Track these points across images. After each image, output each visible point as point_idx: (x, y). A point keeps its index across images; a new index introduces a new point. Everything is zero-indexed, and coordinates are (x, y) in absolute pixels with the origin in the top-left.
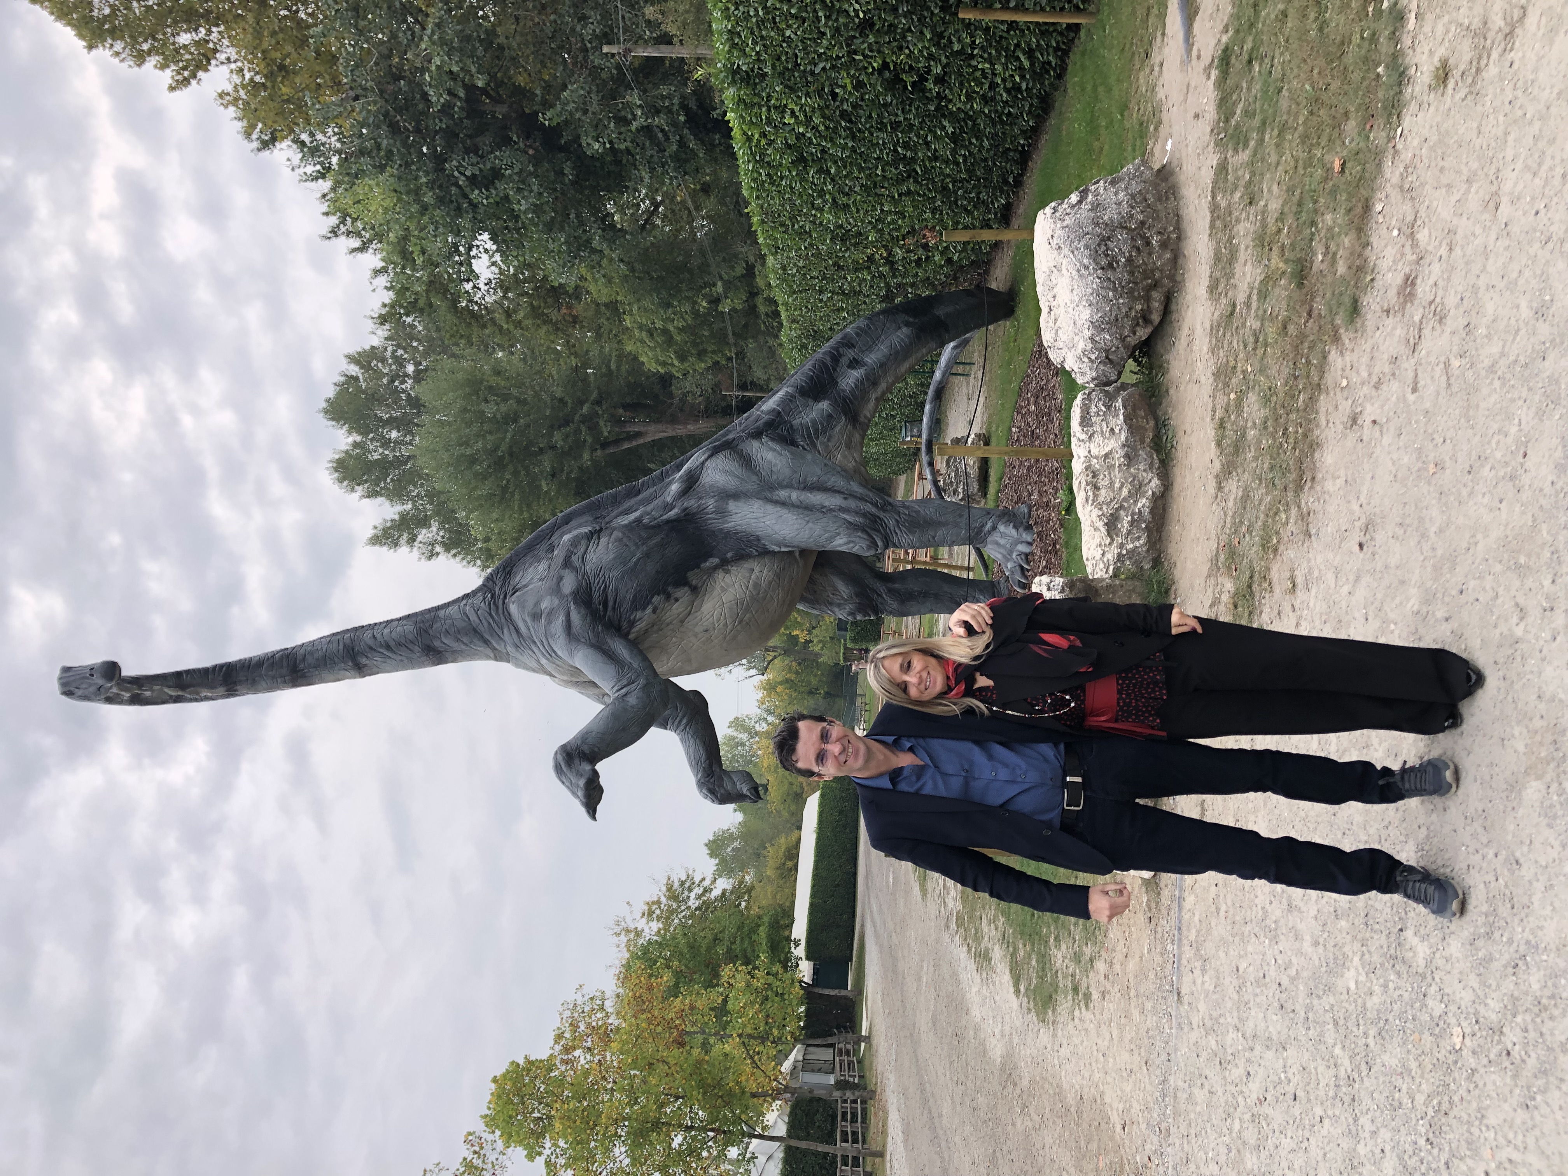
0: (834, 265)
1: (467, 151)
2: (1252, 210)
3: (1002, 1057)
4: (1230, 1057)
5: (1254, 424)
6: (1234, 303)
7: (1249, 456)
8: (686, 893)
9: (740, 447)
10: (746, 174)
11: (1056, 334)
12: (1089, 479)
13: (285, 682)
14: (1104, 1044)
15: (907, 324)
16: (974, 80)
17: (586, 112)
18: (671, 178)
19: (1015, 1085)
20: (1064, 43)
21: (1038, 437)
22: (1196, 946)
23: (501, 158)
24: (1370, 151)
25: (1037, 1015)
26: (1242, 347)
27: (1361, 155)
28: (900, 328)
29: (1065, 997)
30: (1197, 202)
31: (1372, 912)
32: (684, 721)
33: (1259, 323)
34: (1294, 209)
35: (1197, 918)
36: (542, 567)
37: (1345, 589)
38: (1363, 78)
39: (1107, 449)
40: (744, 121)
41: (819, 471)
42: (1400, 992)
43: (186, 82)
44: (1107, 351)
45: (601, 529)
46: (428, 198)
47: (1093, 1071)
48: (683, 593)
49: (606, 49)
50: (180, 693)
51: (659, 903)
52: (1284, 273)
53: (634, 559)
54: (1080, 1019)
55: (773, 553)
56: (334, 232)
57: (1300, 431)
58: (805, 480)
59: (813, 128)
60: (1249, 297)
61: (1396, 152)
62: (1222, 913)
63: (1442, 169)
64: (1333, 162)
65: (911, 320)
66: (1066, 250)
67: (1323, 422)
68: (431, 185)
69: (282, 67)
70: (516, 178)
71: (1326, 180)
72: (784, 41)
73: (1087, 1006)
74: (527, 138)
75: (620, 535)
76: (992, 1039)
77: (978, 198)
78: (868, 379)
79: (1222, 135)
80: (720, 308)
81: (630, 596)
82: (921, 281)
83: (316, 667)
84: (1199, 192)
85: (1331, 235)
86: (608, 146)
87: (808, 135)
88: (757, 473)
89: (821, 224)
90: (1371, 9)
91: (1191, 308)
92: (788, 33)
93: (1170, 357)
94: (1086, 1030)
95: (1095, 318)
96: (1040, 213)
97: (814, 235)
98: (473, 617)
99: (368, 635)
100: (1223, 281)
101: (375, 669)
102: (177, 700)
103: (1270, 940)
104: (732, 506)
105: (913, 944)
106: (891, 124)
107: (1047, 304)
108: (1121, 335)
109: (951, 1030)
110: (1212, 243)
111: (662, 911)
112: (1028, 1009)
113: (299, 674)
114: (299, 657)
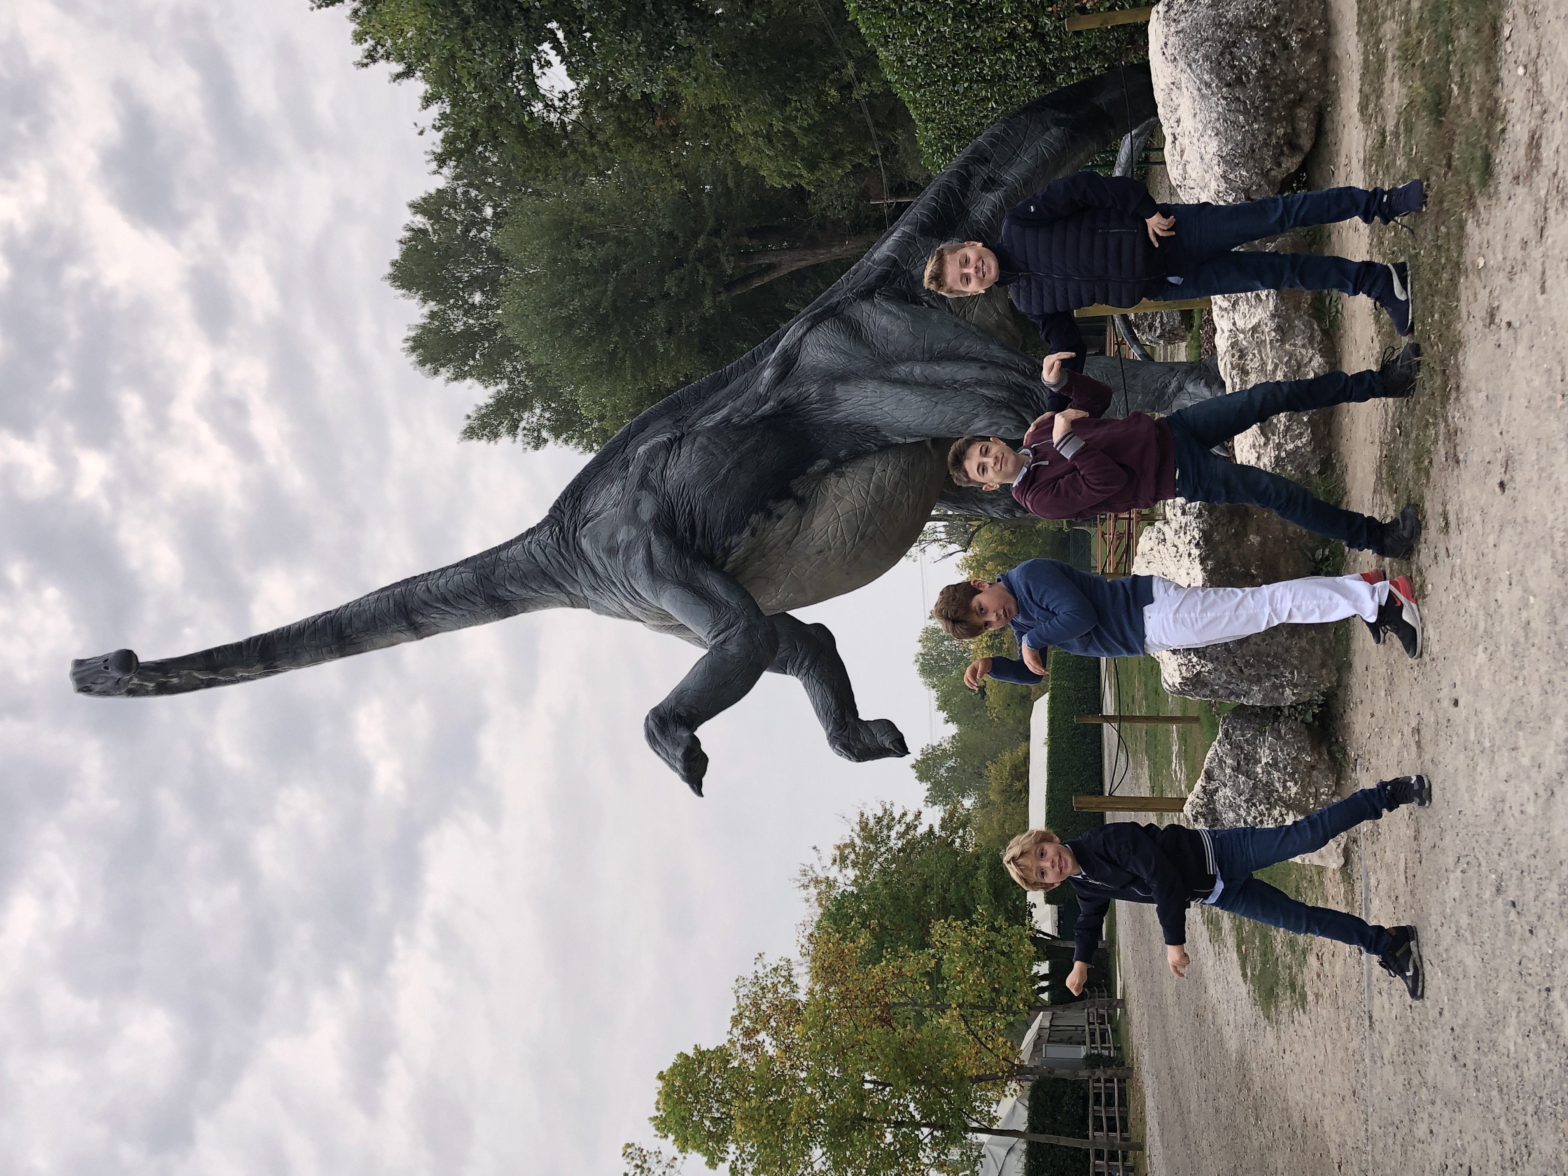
0: (967, 46)
3: (1237, 1052)
6: (1384, 131)
8: (885, 832)
9: (845, 312)
11: (1184, 169)
12: (1235, 360)
13: (331, 652)
14: (1320, 1059)
15: (1058, 123)
19: (1249, 1090)
25: (1263, 1009)
28: (1048, 129)
29: (1285, 993)
31: (1524, 961)
32: (806, 663)
34: (1431, 15)
36: (615, 489)
37: (1491, 540)
39: (1254, 321)
41: (947, 334)
42: (1551, 1066)
44: (1246, 191)
45: (683, 435)
47: (1313, 1090)
48: (788, 509)
50: (212, 676)
51: (853, 845)
52: (1425, 102)
53: (723, 471)
54: (1299, 1022)
55: (897, 446)
56: (371, 57)
58: (931, 349)
60: (1397, 126)
65: (1063, 116)
66: (1182, 64)
67: (1464, 315)
73: (1303, 1008)
75: (705, 441)
76: (1227, 1028)
78: (1008, 203)
80: (855, 95)
81: (721, 519)
82: (1085, 51)
83: (366, 630)
85: (1465, 60)
88: (869, 345)
91: (1345, 130)
94: (1305, 1037)
95: (1226, 150)
98: (540, 558)
99: (421, 587)
100: (1373, 98)
101: (433, 629)
102: (210, 684)
104: (840, 391)
107: (1170, 130)
108: (1262, 169)
109: (1193, 1008)
110: (1361, 45)
111: (857, 855)
112: (1255, 999)
113: (347, 640)
114: (345, 622)
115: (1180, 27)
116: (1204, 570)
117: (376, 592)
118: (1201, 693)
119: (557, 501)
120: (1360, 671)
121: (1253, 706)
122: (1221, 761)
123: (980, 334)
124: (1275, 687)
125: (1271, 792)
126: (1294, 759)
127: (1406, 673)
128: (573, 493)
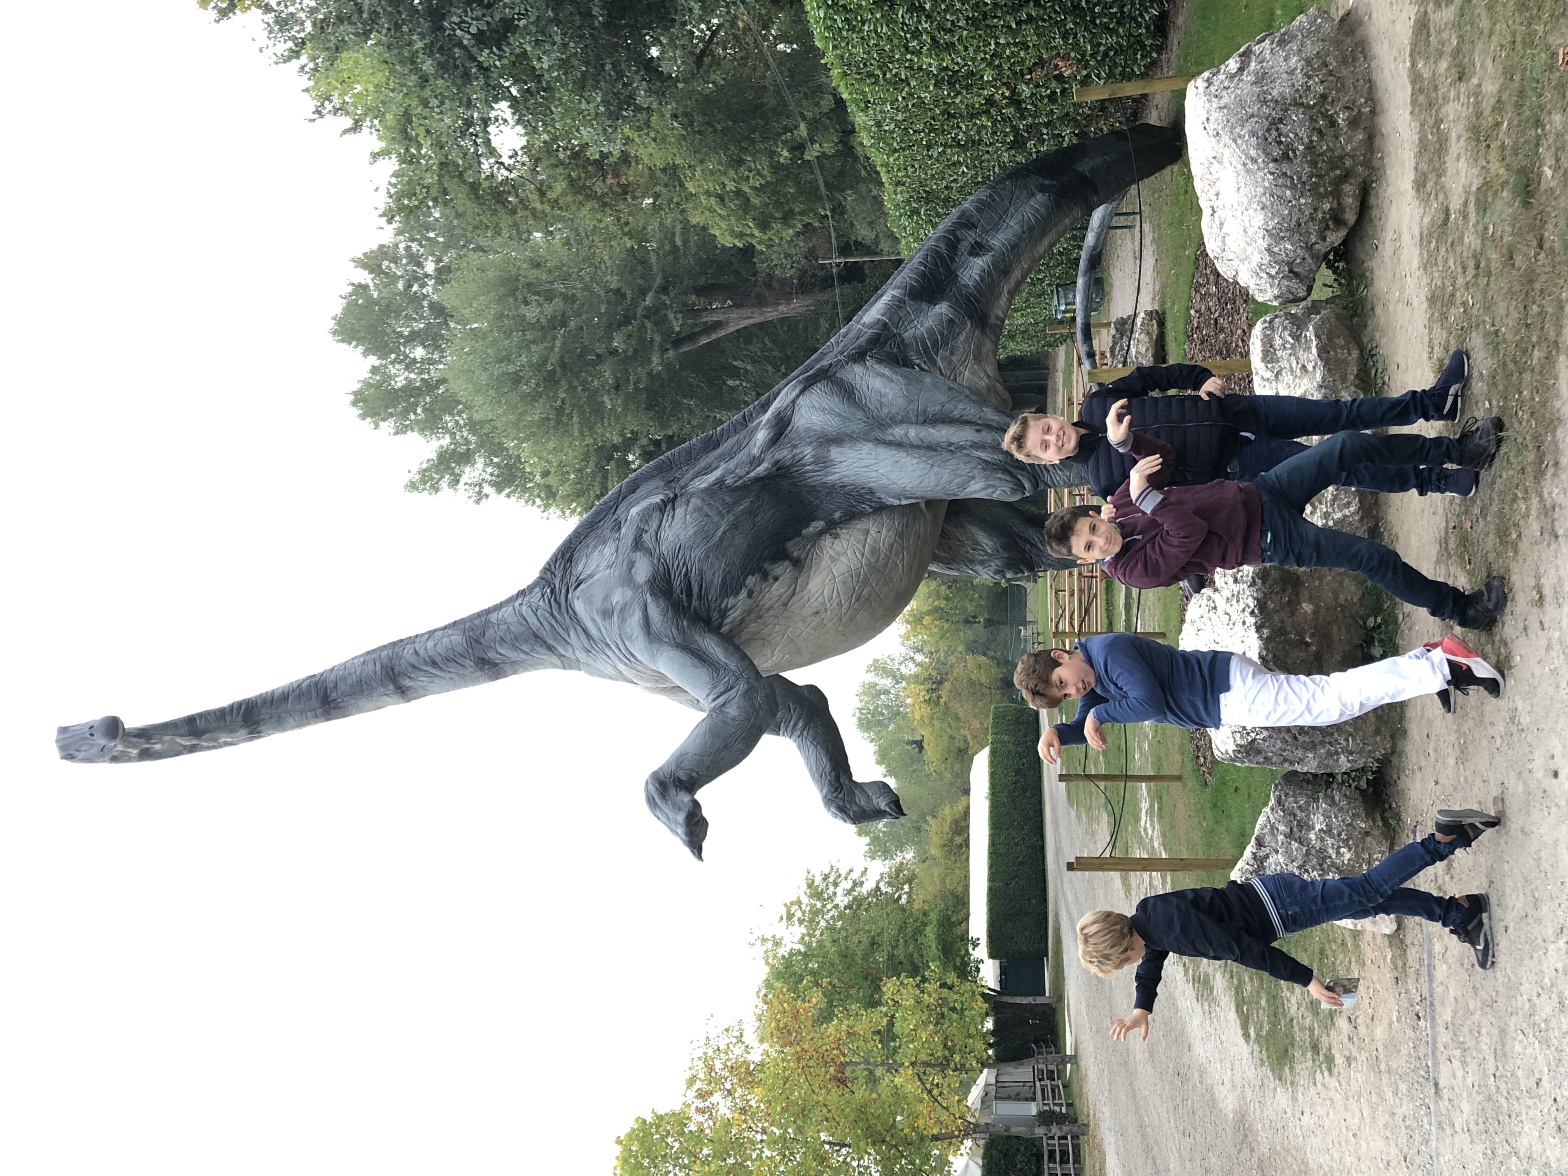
0: (943, 113)
2: (1463, 87)
3: (1235, 1112)
5: (1481, 374)
6: (1448, 209)
8: (831, 888)
9: (837, 375)
10: (817, 22)
11: (1224, 242)
13: (316, 716)
14: (1354, 1122)
15: (1042, 189)
19: (1252, 1150)
21: (1222, 330)
22: (1453, 1030)
25: (1272, 1070)
26: (1459, 270)
28: (1033, 195)
29: (1304, 1054)
30: (1393, 66)
32: (800, 724)
33: (1479, 241)
34: (1514, 99)
35: (1451, 995)
36: (608, 550)
41: (941, 397)
44: (1290, 264)
45: (676, 496)
46: (428, 66)
47: (1344, 1153)
48: (783, 570)
50: (195, 742)
51: (799, 903)
52: (1505, 182)
53: (719, 533)
54: (1324, 1085)
55: (892, 508)
56: (319, 112)
58: (925, 411)
60: (1466, 204)
65: (1047, 182)
66: (1226, 138)
68: (429, 50)
70: (533, 28)
71: (1550, 70)
75: (699, 502)
76: (1221, 1088)
77: (1122, 12)
78: (996, 267)
80: (807, 156)
81: (718, 580)
82: (1058, 118)
83: (351, 694)
84: (1395, 53)
88: (863, 408)
89: (920, 68)
91: (1394, 204)
93: (1373, 264)
94: (1331, 1100)
95: (1271, 224)
96: (1191, 85)
97: (913, 83)
98: (532, 620)
99: (409, 649)
100: (1432, 177)
101: (421, 692)
102: (193, 749)
104: (835, 453)
107: (1209, 204)
108: (1307, 243)
109: (1171, 1066)
110: (1416, 125)
111: (804, 913)
112: (1261, 1060)
113: (332, 705)
114: (330, 685)
115: (1222, 104)
116: (1261, 638)
117: (362, 656)
118: (1256, 759)
119: (548, 564)
120: (1417, 738)
121: (1306, 773)
122: (1273, 828)
123: (974, 398)
124: (1330, 754)
125: (1324, 859)
126: (1349, 825)
127: (1485, 743)
128: (563, 554)
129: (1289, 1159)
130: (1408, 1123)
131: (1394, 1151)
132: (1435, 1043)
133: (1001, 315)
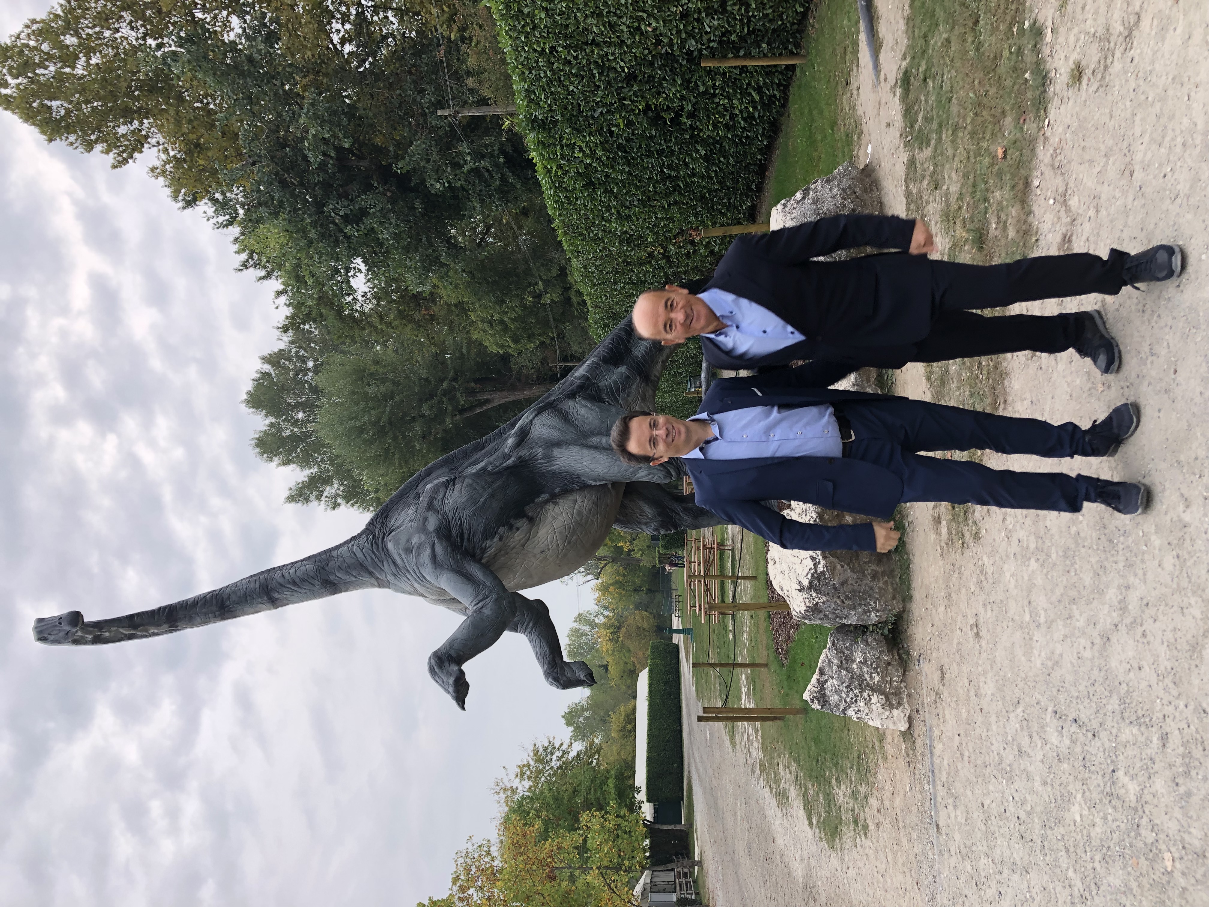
0: (624, 261)
1: (340, 197)
2: (937, 193)
3: (804, 877)
4: (984, 880)
7: (953, 386)
8: (549, 756)
10: (549, 198)
13: (215, 617)
14: (882, 867)
16: (717, 113)
17: (428, 161)
18: (497, 206)
19: (815, 900)
20: (784, 80)
22: (947, 785)
23: (366, 200)
24: (1025, 139)
25: (828, 843)
27: (1018, 143)
29: (848, 828)
30: (894, 191)
32: (531, 625)
34: (970, 190)
35: (946, 762)
36: (411, 511)
38: (1014, 84)
40: (544, 158)
43: (125, 161)
45: (456, 478)
46: (313, 235)
47: (876, 890)
48: (522, 524)
49: (439, 113)
50: (133, 632)
51: (528, 765)
52: (967, 240)
53: (482, 500)
54: (862, 846)
55: (591, 487)
56: (245, 265)
57: (991, 364)
59: (597, 159)
61: (1046, 139)
62: (966, 758)
63: (1084, 149)
64: (996, 151)
68: (314, 224)
69: (197, 145)
70: (379, 214)
71: (992, 165)
72: (569, 95)
73: (865, 835)
74: (385, 183)
75: (470, 481)
76: (794, 863)
77: (730, 203)
79: (909, 138)
80: (543, 301)
81: (481, 529)
82: (691, 269)
83: (239, 603)
84: (895, 183)
85: (1001, 209)
86: (447, 185)
87: (594, 165)
88: (574, 425)
89: (610, 231)
90: (1015, 30)
92: (571, 88)
94: (867, 855)
96: (774, 209)
97: (606, 240)
98: (360, 555)
99: (279, 573)
101: (285, 601)
102: (131, 637)
103: (1007, 781)
104: (556, 452)
105: (728, 786)
106: (657, 152)
111: (531, 772)
112: (820, 838)
113: (226, 609)
114: (225, 597)
115: (793, 216)
117: (247, 578)
118: (818, 616)
119: (372, 520)
120: (919, 599)
121: (851, 625)
122: (830, 662)
124: (865, 612)
125: (862, 681)
126: (877, 658)
128: (382, 515)
129: (840, 901)
130: (918, 858)
131: (909, 879)
132: (935, 798)
133: (657, 374)
